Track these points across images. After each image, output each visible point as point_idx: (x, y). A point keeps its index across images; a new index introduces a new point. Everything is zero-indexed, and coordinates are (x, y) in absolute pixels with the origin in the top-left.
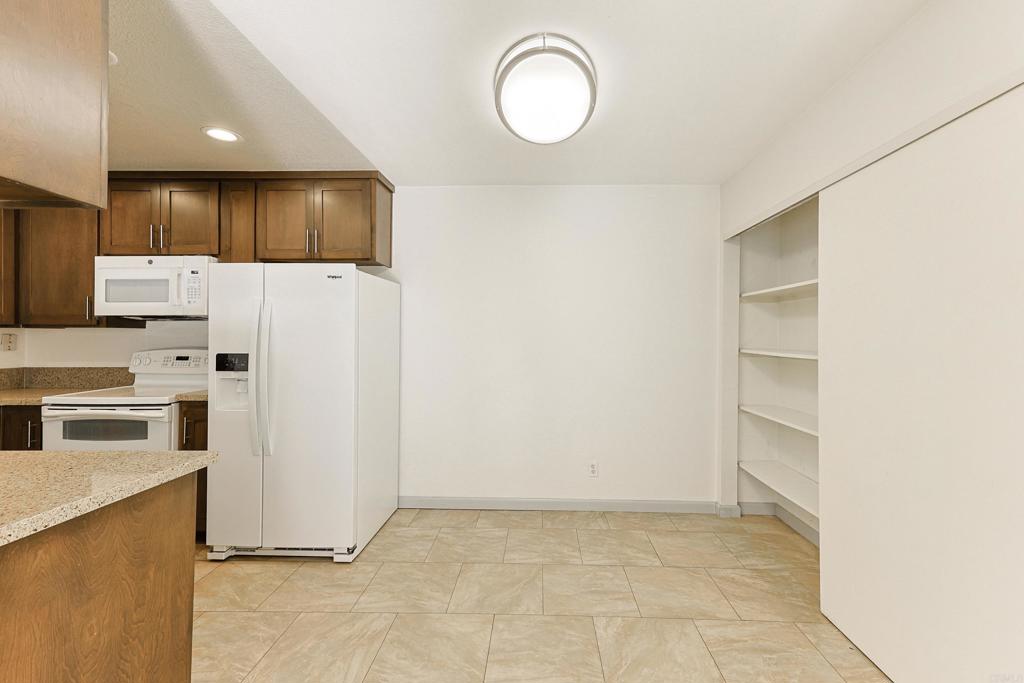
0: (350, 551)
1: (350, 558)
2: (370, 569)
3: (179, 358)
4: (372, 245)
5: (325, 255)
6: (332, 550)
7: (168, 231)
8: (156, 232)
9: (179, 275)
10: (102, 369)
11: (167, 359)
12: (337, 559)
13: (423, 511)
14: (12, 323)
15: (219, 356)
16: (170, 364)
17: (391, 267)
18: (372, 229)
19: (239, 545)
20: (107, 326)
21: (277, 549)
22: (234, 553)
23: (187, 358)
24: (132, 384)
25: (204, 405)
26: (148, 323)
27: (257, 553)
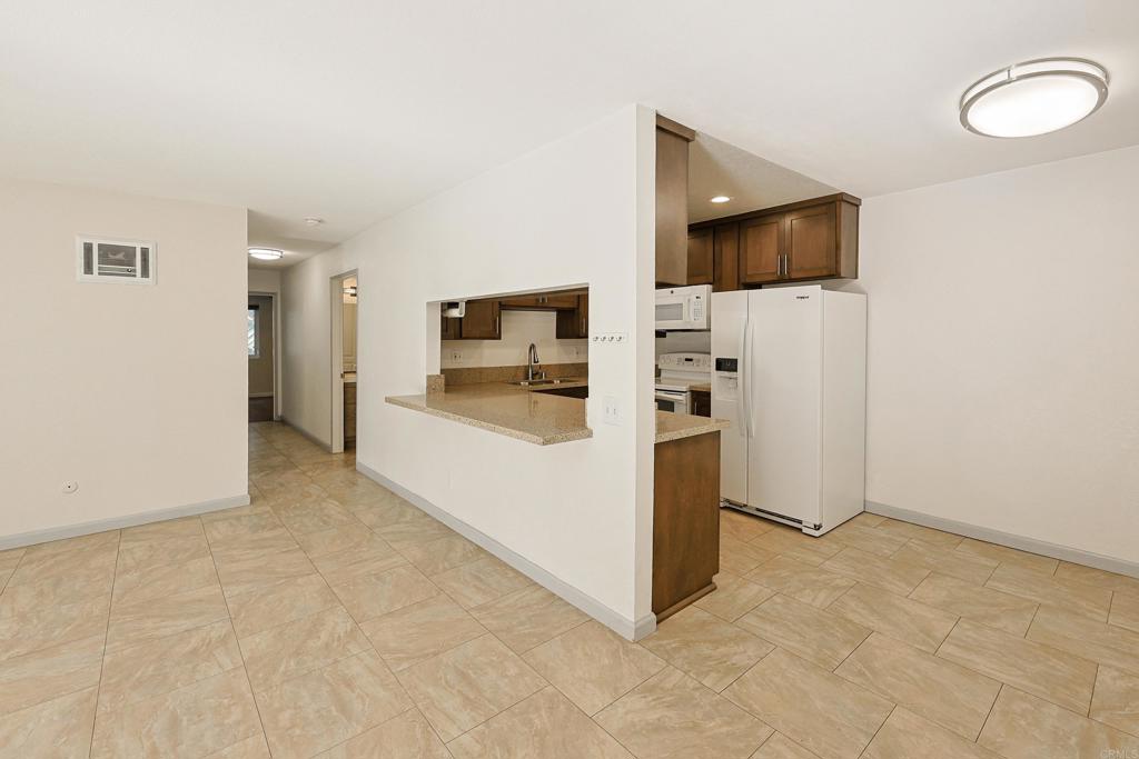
0: (817, 528)
1: (817, 533)
2: (835, 546)
3: (687, 360)
4: (837, 262)
5: (794, 276)
6: (800, 522)
9: (689, 299)
11: (679, 360)
12: (805, 530)
13: (892, 520)
15: (718, 360)
16: (681, 364)
17: (856, 278)
18: (838, 247)
19: (732, 499)
21: (758, 510)
22: (728, 505)
23: (691, 360)
25: (708, 394)
26: (668, 334)
27: (744, 509)
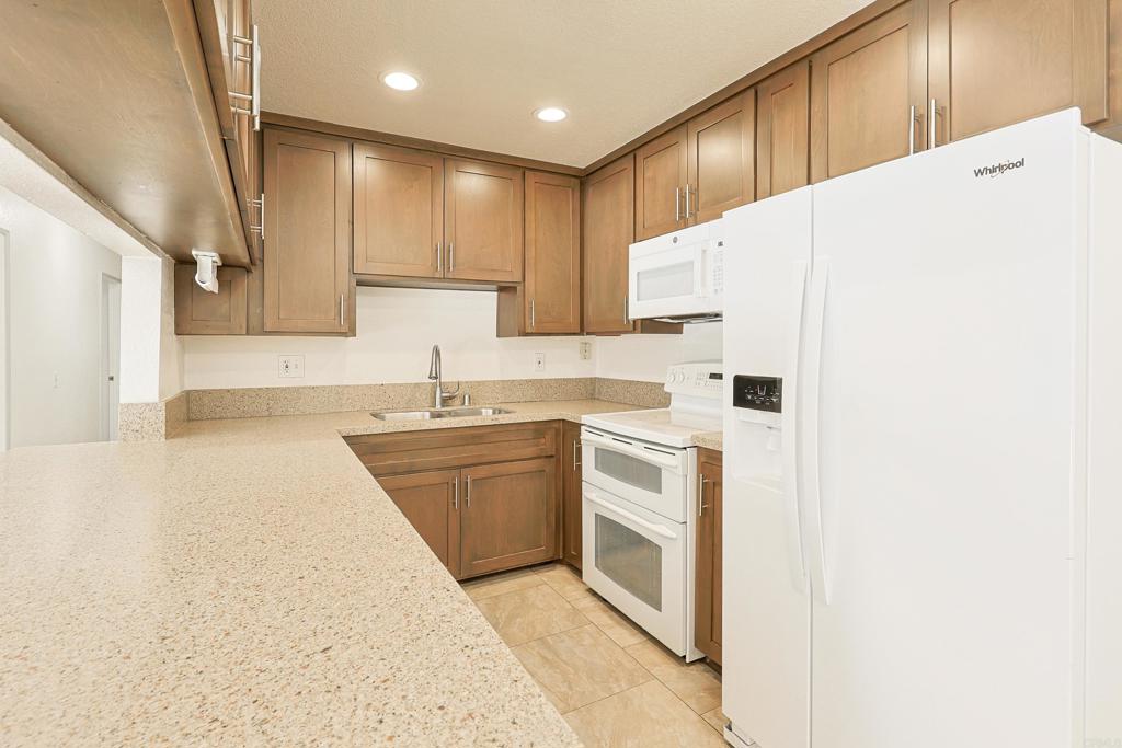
3: (711, 376)
7: (695, 192)
8: (682, 197)
9: (704, 251)
10: (647, 383)
14: (578, 331)
15: (736, 379)
16: (702, 383)
20: (642, 332)
23: (721, 376)
24: (668, 407)
26: (685, 326)
